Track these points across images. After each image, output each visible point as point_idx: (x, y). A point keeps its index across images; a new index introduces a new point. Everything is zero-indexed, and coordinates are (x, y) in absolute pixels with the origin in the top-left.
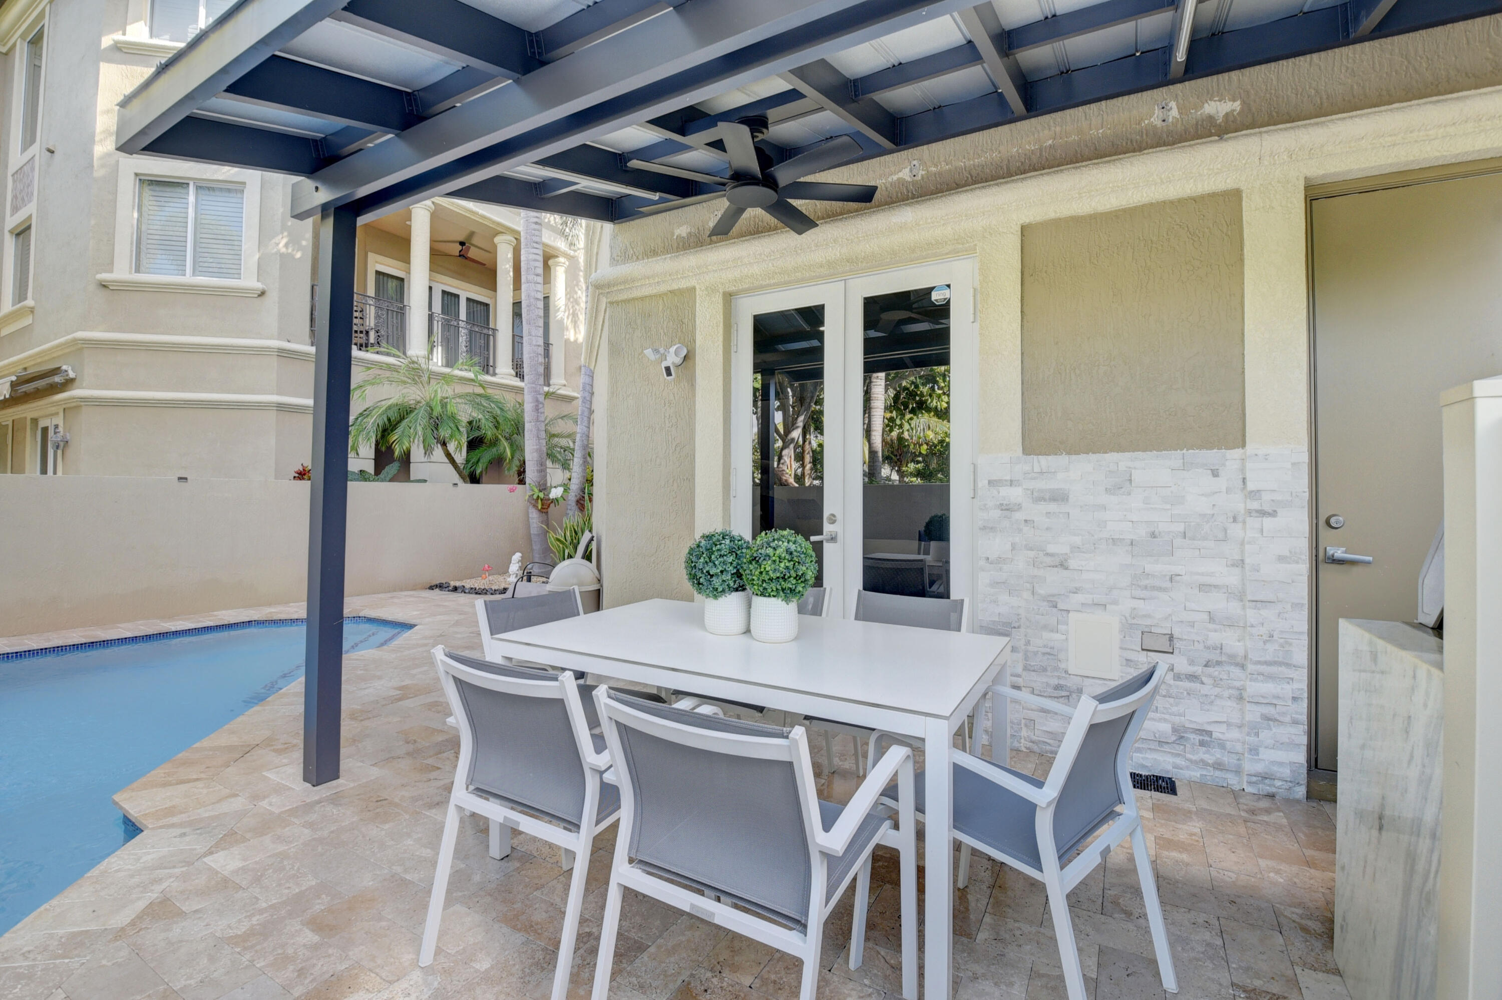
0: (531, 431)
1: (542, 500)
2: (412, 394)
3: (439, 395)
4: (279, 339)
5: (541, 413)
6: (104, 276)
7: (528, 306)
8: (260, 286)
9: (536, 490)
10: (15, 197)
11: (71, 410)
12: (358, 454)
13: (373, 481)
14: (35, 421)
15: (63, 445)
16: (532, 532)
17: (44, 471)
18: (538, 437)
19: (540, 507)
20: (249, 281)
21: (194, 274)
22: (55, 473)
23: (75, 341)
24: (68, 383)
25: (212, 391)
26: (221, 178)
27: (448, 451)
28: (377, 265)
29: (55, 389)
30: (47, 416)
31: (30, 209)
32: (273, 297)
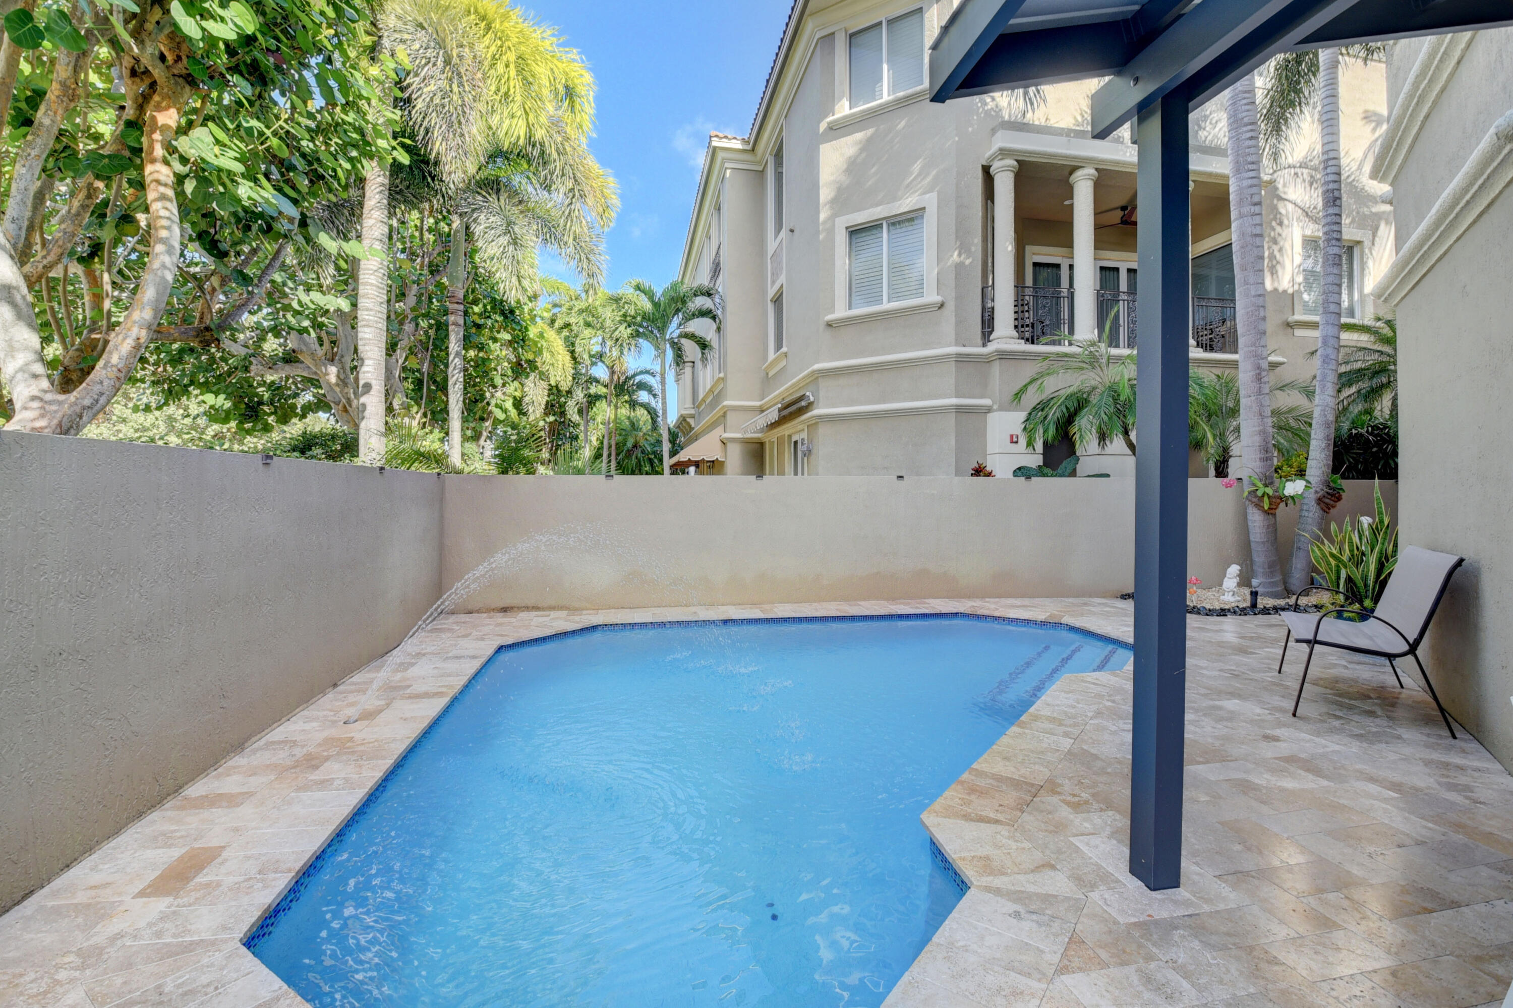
0: (1250, 407)
1: (1269, 497)
2: (1087, 380)
3: (1126, 377)
4: (957, 345)
5: (1265, 383)
6: (830, 317)
7: (1242, 247)
8: (938, 299)
9: (1260, 485)
10: (773, 274)
11: (812, 426)
12: (1034, 449)
13: (1051, 476)
14: (790, 436)
15: (808, 453)
16: (1252, 538)
17: (796, 474)
18: (1261, 415)
19: (1266, 508)
20: (932, 297)
21: (889, 302)
22: (803, 474)
23: (813, 372)
24: (809, 407)
25: (905, 400)
26: (906, 210)
27: (1130, 441)
28: (1034, 256)
29: (801, 411)
30: (796, 433)
31: (782, 279)
32: (950, 306)
